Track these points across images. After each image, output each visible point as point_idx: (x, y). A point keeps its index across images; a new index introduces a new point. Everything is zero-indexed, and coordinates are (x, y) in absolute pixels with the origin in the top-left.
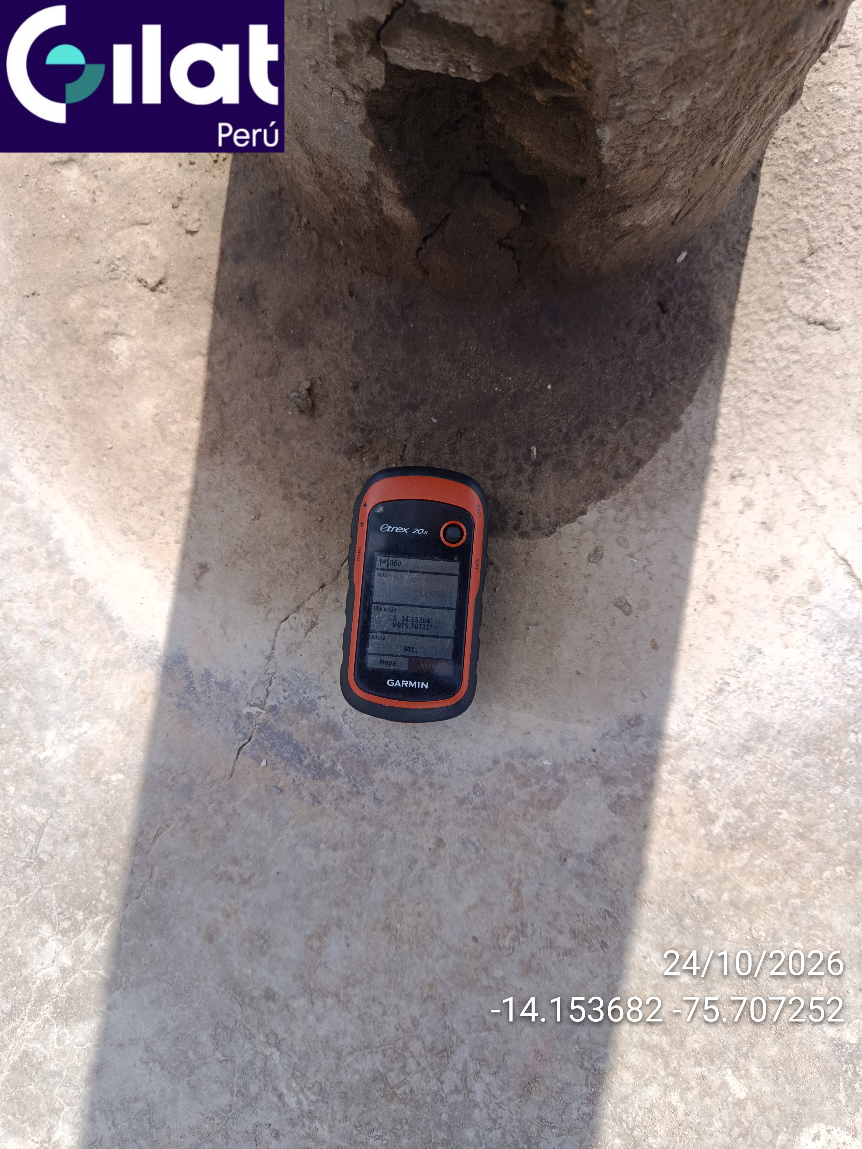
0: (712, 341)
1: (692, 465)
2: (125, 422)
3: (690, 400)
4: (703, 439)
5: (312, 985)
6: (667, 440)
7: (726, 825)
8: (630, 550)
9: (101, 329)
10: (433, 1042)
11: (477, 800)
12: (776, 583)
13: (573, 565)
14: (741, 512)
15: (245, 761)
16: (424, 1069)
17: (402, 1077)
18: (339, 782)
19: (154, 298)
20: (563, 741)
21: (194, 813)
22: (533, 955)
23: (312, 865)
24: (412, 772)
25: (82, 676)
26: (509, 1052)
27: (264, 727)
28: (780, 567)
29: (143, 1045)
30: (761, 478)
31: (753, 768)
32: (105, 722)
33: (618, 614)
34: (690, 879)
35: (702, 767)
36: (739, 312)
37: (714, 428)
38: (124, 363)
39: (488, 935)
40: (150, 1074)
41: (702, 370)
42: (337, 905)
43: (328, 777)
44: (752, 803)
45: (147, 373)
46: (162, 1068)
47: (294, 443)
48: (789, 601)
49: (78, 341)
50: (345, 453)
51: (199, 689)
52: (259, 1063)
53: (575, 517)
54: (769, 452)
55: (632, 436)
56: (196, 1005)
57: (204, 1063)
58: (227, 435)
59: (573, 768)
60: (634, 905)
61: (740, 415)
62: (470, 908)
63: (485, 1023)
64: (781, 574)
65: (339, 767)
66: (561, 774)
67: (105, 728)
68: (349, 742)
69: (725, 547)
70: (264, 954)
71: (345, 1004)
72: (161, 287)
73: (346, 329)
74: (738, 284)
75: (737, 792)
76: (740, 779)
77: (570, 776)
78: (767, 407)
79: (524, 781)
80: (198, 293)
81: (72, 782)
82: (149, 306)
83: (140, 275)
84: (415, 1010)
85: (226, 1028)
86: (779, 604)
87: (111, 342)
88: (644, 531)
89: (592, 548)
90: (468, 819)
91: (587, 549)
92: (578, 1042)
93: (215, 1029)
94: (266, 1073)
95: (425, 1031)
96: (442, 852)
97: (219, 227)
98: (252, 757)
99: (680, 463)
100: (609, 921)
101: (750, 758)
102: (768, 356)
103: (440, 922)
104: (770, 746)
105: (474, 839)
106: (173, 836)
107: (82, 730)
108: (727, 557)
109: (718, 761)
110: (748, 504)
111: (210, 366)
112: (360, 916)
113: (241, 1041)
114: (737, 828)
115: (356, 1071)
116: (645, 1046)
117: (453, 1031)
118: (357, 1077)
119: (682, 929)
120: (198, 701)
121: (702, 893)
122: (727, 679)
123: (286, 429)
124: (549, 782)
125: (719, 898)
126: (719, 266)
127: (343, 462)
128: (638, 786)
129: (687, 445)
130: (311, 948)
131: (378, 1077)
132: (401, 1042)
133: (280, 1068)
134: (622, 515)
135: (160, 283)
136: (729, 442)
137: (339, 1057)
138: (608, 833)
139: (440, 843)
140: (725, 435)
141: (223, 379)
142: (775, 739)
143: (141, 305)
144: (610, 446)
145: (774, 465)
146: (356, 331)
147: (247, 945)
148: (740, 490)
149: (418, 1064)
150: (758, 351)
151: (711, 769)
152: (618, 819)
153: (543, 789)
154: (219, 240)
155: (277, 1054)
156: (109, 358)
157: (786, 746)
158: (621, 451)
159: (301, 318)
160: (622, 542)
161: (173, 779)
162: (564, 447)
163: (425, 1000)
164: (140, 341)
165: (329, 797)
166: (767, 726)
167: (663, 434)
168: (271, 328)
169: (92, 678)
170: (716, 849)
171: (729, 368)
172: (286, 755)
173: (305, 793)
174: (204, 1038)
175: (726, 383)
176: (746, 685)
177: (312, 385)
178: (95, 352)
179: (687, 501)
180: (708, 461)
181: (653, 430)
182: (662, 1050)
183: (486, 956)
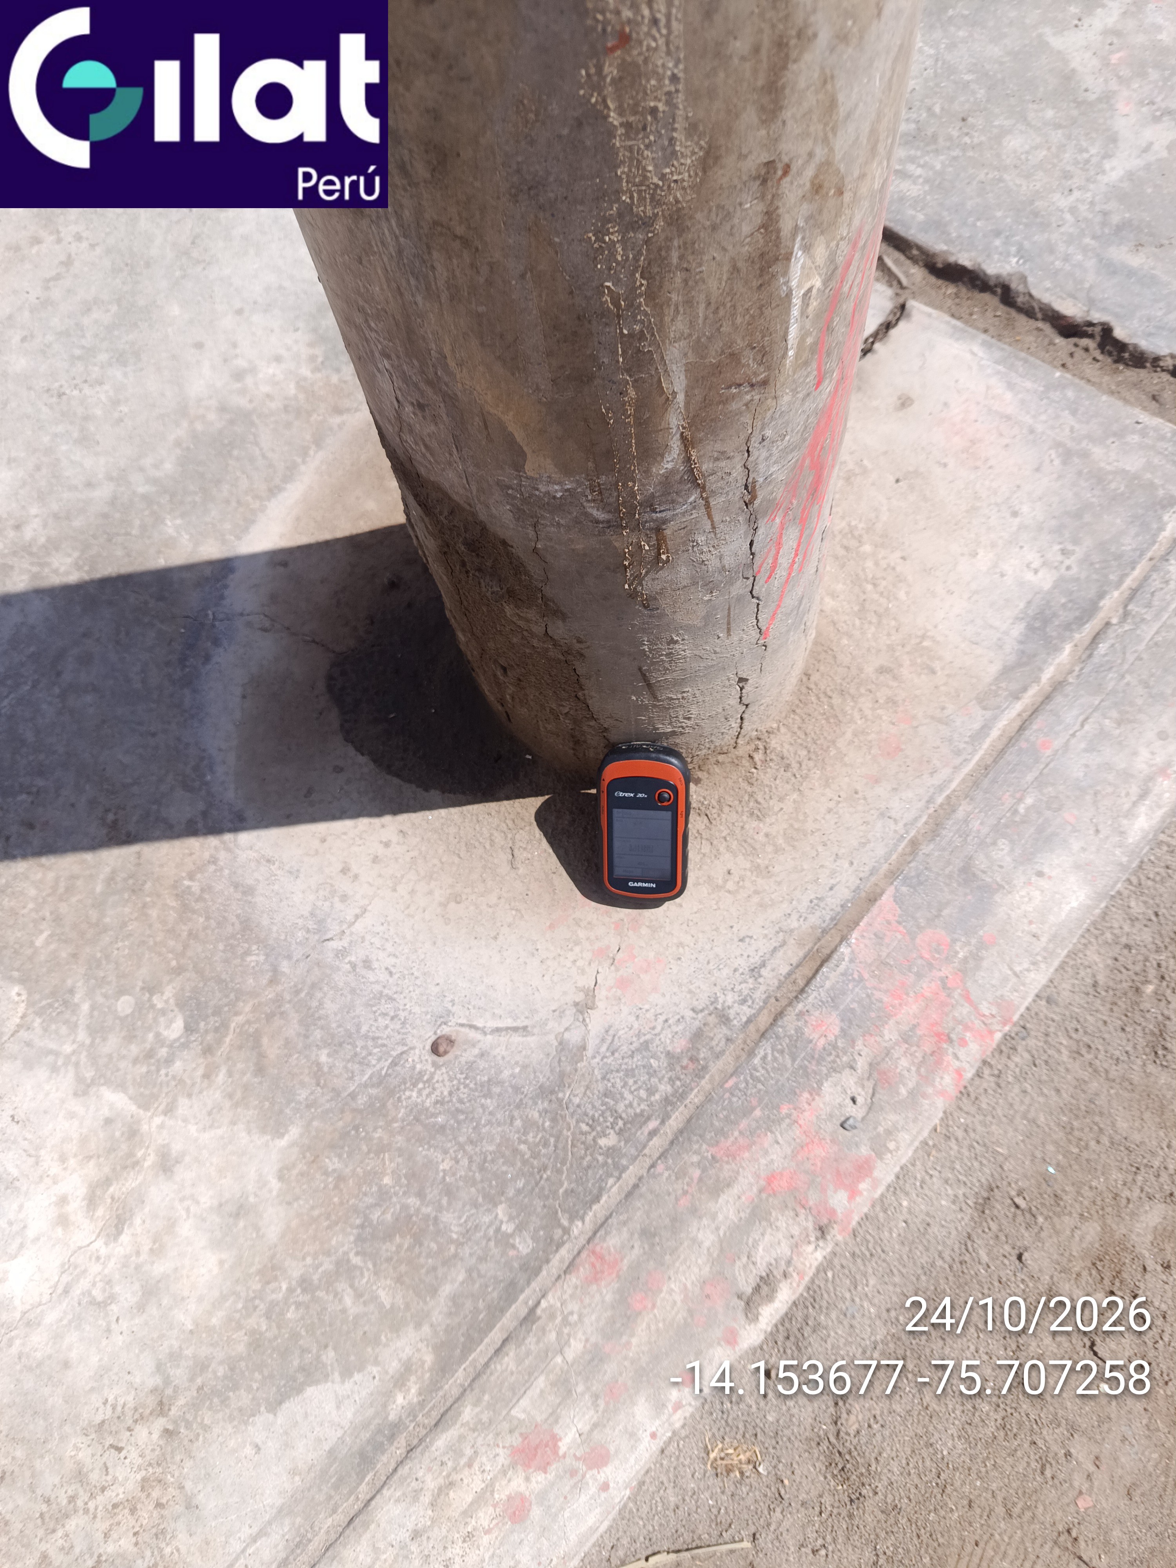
4: (422, 806)
7: (189, 887)
10: (45, 765)
12: (341, 874)
13: (330, 758)
16: (30, 764)
22: (100, 803)
27: (202, 624)
28: (351, 874)
31: (226, 893)
34: (156, 875)
35: (221, 864)
39: (107, 776)
44: (205, 899)
47: (369, 586)
48: (332, 885)
51: (217, 585)
59: (208, 793)
62: (121, 761)
63: (59, 789)
64: (347, 877)
66: (204, 787)
75: (210, 888)
76: (218, 887)
77: (203, 793)
79: (196, 769)
84: (61, 750)
86: (328, 880)
88: (358, 791)
89: (342, 766)
91: (341, 763)
98: (185, 624)
101: (232, 890)
103: (111, 748)
104: (241, 900)
109: (227, 872)
114: (189, 894)
115: (25, 731)
116: (59, 877)
117: (52, 773)
121: (148, 885)
122: (277, 863)
123: (376, 579)
125: (148, 896)
128: (204, 830)
134: (366, 776)
142: (246, 901)
144: (406, 756)
151: (222, 868)
158: (403, 763)
160: (349, 782)
162: (399, 731)
166: (252, 894)
167: (420, 782)
170: (175, 885)
176: (276, 875)
177: (404, 584)
179: (381, 809)
180: (409, 813)
183: (96, 778)
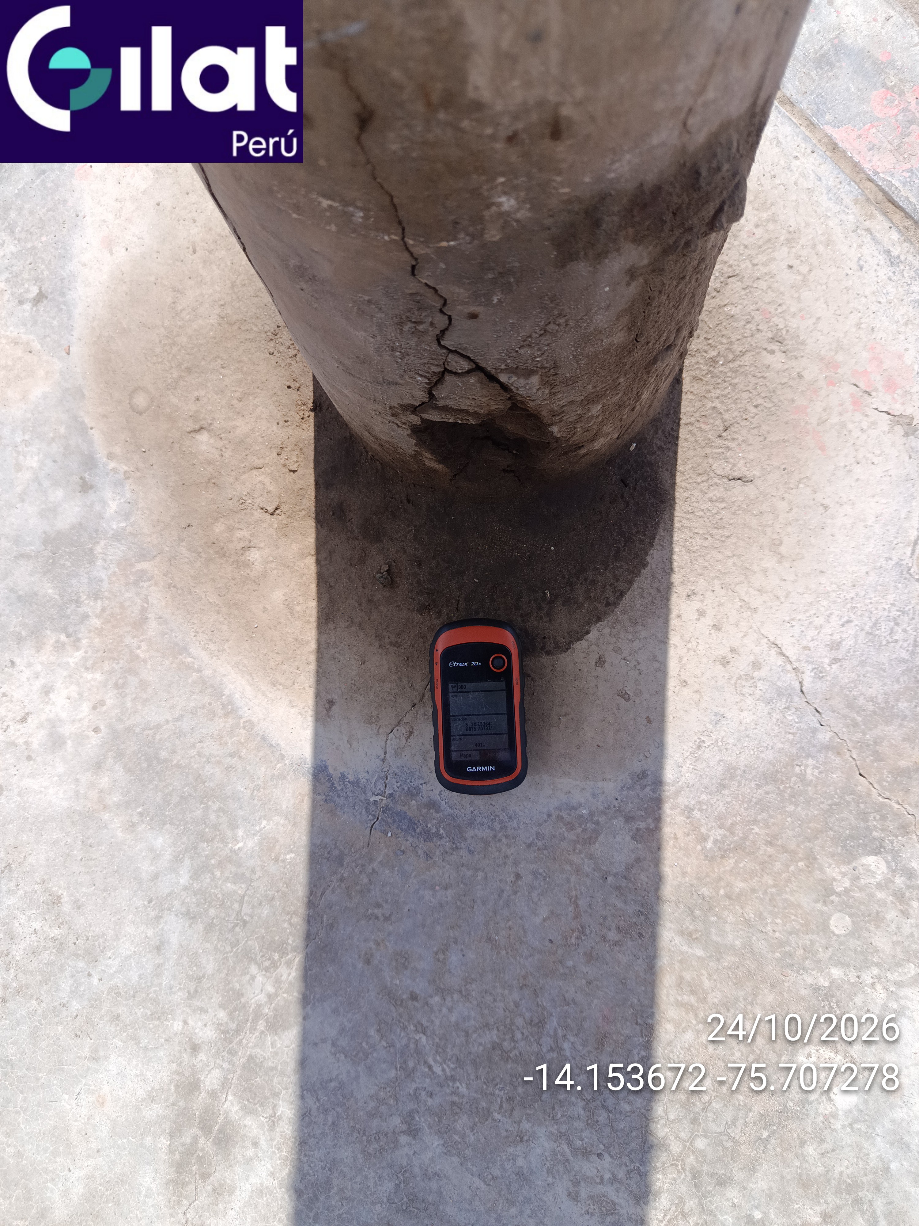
0: (662, 502)
1: (659, 590)
2: (264, 608)
3: (652, 545)
4: (664, 571)
5: (442, 986)
6: (638, 575)
7: (716, 841)
8: (624, 655)
9: (240, 546)
10: (531, 1017)
11: (540, 844)
12: (728, 667)
13: (586, 670)
14: (698, 620)
15: (377, 834)
16: (527, 1037)
17: (513, 1044)
18: (443, 842)
19: (273, 519)
20: (594, 795)
21: (346, 875)
22: (592, 948)
23: (431, 902)
24: (492, 829)
25: (257, 788)
26: (584, 1019)
27: (386, 809)
28: (730, 655)
29: (330, 1042)
30: (709, 593)
31: (729, 799)
32: (277, 818)
33: (621, 701)
34: (695, 882)
35: (693, 802)
36: (679, 479)
37: (671, 563)
38: (258, 567)
39: (560, 937)
40: (338, 1062)
41: (657, 524)
42: (452, 928)
43: (435, 839)
44: (732, 824)
45: (275, 572)
46: (346, 1056)
47: (382, 608)
48: (739, 678)
49: (224, 556)
50: (418, 611)
51: (339, 788)
52: (412, 1046)
53: (583, 636)
54: (712, 575)
55: (615, 576)
56: (364, 1010)
57: (375, 1050)
58: (336, 608)
59: (603, 813)
60: (657, 904)
61: (689, 551)
62: (544, 920)
63: (565, 1000)
64: (732, 660)
65: (442, 831)
66: (596, 818)
67: (277, 823)
68: (446, 813)
69: (690, 646)
70: (406, 968)
71: (466, 996)
72: (277, 512)
73: (408, 526)
74: (676, 460)
75: (720, 818)
76: (721, 808)
77: (602, 819)
78: (706, 544)
79: (570, 827)
80: (304, 513)
81: (259, 863)
82: (271, 525)
83: (262, 505)
84: (516, 996)
85: (386, 1023)
86: (733, 682)
87: (247, 553)
88: (632, 641)
89: (597, 657)
90: (536, 857)
91: (594, 657)
92: (632, 1006)
93: (379, 1025)
94: (418, 1052)
95: (524, 1010)
96: (520, 883)
97: (312, 465)
98: (381, 831)
99: (650, 590)
100: (642, 918)
101: (726, 792)
102: (703, 507)
103: (525, 932)
104: (739, 782)
105: (541, 871)
106: (333, 892)
107: (262, 826)
108: (692, 652)
109: (704, 797)
110: (702, 613)
111: (318, 562)
112: (469, 933)
113: (398, 1031)
114: (724, 842)
115: (481, 1044)
116: (679, 1004)
117: (544, 1008)
118: (481, 1048)
119: (694, 919)
120: (339, 796)
121: (705, 891)
122: (703, 739)
123: (375, 599)
124: (588, 825)
125: (717, 893)
126: (661, 448)
127: (417, 617)
128: (650, 820)
129: (653, 577)
130: (439, 960)
131: (496, 1046)
132: (509, 1020)
133: (427, 1047)
134: (615, 631)
135: (277, 509)
136: (683, 571)
137: (467, 1034)
138: (633, 856)
139: (518, 876)
140: (680, 567)
141: (328, 570)
142: (742, 777)
143: (265, 525)
144: (600, 584)
145: (717, 583)
146: (415, 526)
147: (394, 963)
148: (696, 604)
149: (523, 1034)
150: (695, 504)
151: (699, 803)
152: (639, 846)
153: (585, 830)
154: (313, 475)
155: (424, 1039)
156: (247, 565)
157: (751, 781)
158: (608, 587)
159: (376, 522)
160: (617, 650)
161: (329, 853)
162: (568, 588)
163: (521, 988)
164: (267, 550)
165: (438, 852)
166: (735, 768)
167: (636, 571)
168: (357, 531)
169: (264, 789)
170: (711, 858)
171: (676, 519)
172: (404, 827)
173: (420, 852)
174: (372, 1032)
175: (676, 530)
176: (717, 741)
177: (389, 567)
178: (238, 562)
179: (659, 617)
180: (669, 586)
181: (628, 569)
182: (692, 1006)
183: (560, 952)
